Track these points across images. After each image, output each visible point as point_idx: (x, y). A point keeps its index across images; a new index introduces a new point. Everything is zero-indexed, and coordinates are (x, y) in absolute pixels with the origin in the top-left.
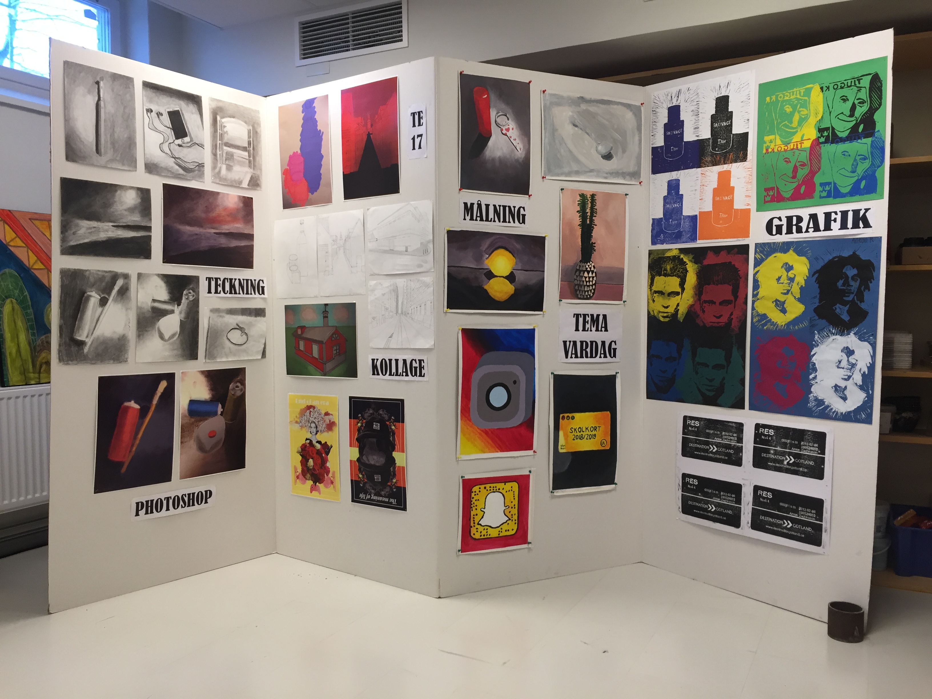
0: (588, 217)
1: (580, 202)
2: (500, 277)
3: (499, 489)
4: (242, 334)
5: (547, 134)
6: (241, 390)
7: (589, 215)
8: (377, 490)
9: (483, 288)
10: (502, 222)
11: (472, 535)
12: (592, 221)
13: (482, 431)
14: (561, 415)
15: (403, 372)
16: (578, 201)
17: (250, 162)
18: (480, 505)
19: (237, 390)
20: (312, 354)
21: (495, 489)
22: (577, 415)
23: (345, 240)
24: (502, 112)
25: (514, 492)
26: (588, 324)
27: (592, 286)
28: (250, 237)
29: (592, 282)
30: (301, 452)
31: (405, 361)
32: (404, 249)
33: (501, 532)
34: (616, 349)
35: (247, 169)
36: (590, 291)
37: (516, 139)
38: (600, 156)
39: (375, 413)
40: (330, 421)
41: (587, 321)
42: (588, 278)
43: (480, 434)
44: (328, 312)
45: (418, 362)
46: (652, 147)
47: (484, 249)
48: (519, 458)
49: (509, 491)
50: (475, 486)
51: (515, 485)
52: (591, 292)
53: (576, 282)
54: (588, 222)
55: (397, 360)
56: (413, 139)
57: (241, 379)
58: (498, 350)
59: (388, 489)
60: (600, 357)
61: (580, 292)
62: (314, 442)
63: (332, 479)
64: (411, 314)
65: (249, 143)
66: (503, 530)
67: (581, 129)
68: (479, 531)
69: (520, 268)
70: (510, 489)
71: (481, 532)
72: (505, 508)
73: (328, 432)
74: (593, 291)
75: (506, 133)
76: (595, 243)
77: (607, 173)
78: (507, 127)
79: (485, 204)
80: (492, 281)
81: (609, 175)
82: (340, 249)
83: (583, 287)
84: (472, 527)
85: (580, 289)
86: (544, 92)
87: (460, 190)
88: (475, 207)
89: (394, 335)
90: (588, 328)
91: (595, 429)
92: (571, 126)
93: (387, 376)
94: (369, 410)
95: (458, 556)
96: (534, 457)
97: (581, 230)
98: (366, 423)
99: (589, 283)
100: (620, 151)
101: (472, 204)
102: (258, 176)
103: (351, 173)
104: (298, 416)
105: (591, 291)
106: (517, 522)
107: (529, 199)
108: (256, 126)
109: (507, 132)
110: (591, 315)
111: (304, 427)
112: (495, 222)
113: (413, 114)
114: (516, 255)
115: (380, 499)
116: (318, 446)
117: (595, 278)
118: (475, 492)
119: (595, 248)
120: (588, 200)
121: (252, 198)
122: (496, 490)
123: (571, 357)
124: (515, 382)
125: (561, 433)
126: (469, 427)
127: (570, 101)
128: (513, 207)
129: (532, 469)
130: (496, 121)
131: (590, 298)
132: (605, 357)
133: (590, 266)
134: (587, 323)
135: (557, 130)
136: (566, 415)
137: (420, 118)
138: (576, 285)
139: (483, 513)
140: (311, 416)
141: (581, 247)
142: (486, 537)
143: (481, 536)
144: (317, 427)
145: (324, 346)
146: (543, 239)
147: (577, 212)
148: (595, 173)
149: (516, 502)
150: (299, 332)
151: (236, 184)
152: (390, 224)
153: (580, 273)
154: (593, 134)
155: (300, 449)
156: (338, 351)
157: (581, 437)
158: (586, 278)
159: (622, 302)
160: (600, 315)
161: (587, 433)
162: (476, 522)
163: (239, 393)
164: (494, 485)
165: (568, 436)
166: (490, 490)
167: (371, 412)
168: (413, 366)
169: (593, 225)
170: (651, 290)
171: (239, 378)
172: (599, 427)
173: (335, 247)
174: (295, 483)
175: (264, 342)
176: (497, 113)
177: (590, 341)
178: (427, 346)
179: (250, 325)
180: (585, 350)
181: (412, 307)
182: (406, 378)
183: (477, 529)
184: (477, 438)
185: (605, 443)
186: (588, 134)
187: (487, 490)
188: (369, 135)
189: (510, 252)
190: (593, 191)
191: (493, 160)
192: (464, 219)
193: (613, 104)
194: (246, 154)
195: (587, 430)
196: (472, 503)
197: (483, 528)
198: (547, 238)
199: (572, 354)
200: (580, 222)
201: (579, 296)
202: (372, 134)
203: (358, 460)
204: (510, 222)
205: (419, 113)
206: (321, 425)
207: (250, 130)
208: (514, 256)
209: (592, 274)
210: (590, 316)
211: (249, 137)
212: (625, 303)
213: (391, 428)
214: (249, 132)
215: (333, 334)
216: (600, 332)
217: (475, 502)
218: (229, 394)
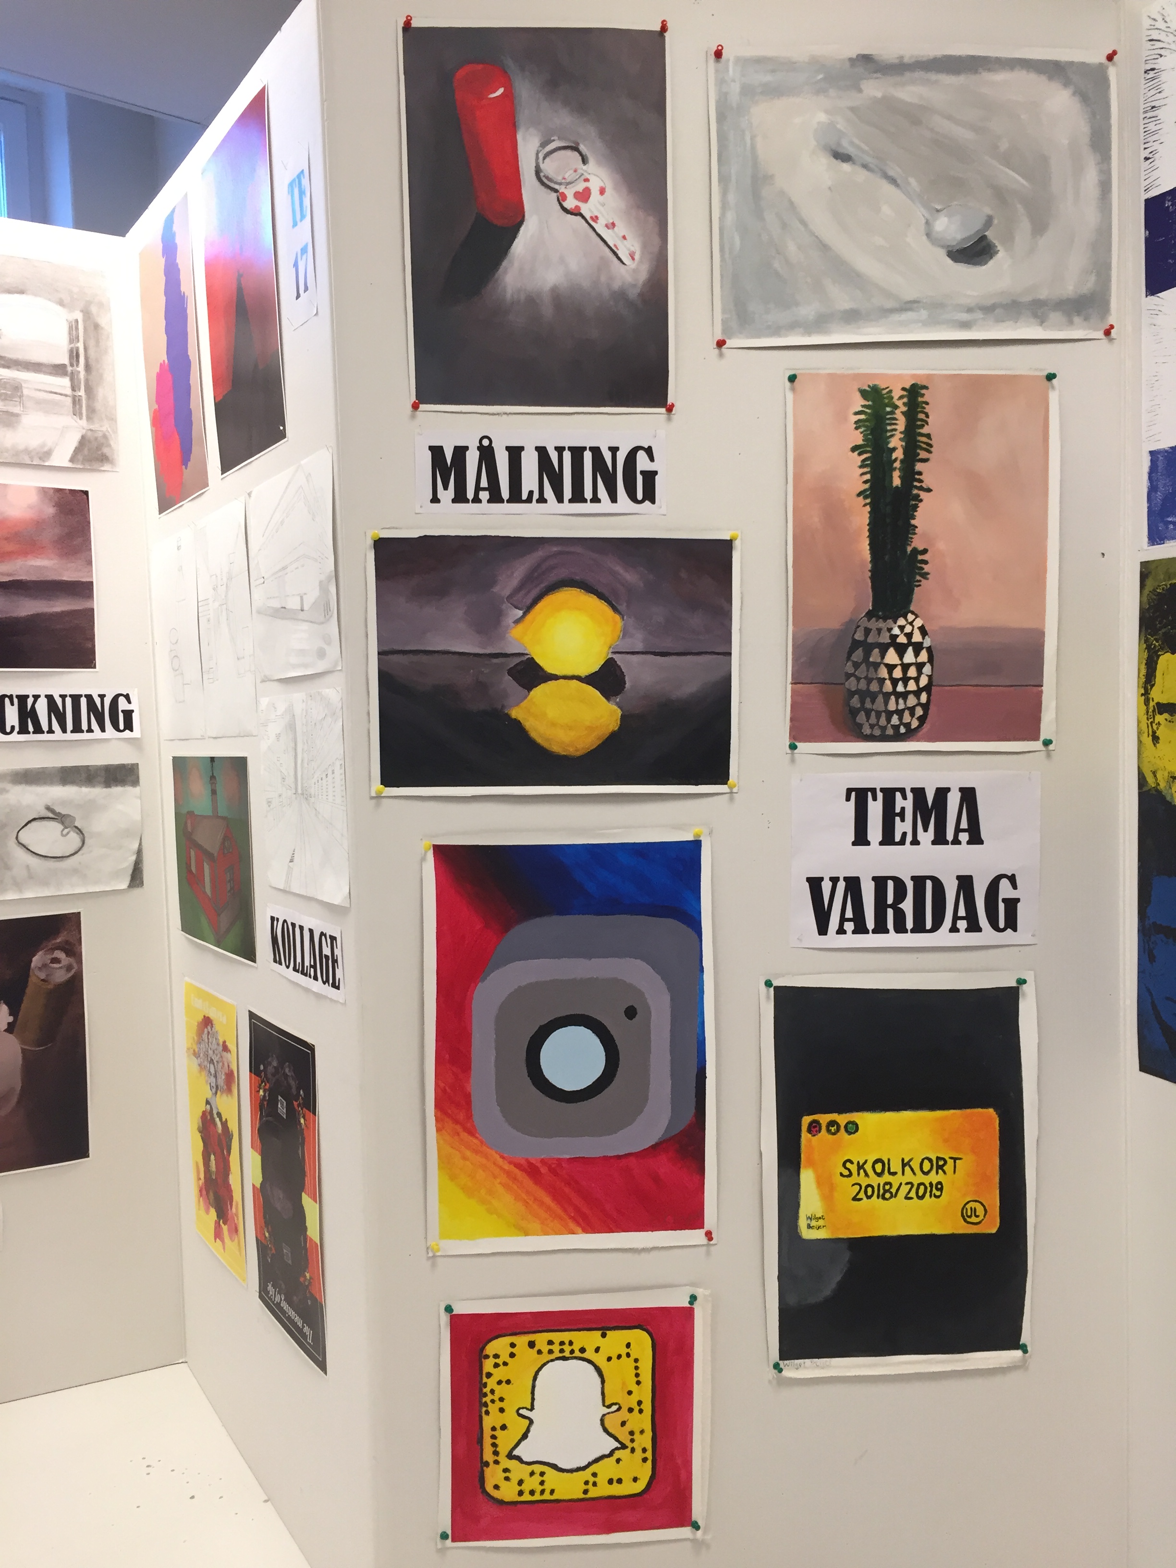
0: (897, 465)
1: (863, 417)
2: (565, 677)
3: (583, 1350)
4: (66, 831)
5: (731, 198)
6: (69, 968)
7: (901, 456)
8: (288, 1287)
9: (508, 716)
10: (570, 501)
11: (489, 1488)
12: (910, 475)
13: (518, 1166)
14: (806, 1120)
15: (310, 966)
16: (856, 413)
17: (76, 401)
18: (516, 1397)
19: (57, 968)
20: (204, 886)
21: (567, 1348)
22: (867, 1120)
23: (227, 585)
24: (559, 139)
25: (636, 1361)
26: (903, 820)
27: (917, 693)
28: (84, 589)
29: (917, 680)
30: (202, 1131)
31: (311, 934)
32: (297, 603)
33: (595, 1484)
34: (1018, 900)
35: (69, 420)
36: (907, 713)
37: (613, 224)
38: (942, 254)
39: (280, 1070)
40: (228, 1067)
41: (898, 810)
42: (899, 668)
43: (508, 1174)
44: (216, 779)
45: (329, 942)
46: (1146, 200)
47: (507, 592)
48: (654, 1254)
49: (619, 1357)
50: (497, 1337)
51: (641, 1342)
52: (912, 715)
53: (852, 684)
54: (897, 482)
55: (301, 929)
56: (296, 264)
57: (67, 942)
58: (563, 911)
59: (301, 1294)
60: (954, 929)
61: (868, 718)
62: (215, 1113)
63: (236, 1219)
64: (315, 796)
65: (74, 355)
66: (602, 1480)
67: (865, 166)
68: (515, 1477)
69: (639, 647)
70: (624, 1351)
71: (520, 1483)
72: (607, 1410)
73: (227, 1095)
74: (919, 712)
75: (577, 207)
76: (925, 551)
77: (970, 310)
78: (580, 187)
79: (508, 448)
80: (540, 692)
81: (979, 315)
82: (222, 612)
83: (880, 699)
84: (487, 1464)
85: (868, 705)
86: (718, 54)
87: (415, 407)
88: (472, 459)
89: (295, 855)
90: (904, 834)
91: (939, 1165)
92: (825, 161)
93: (291, 972)
95: (442, 1551)
96: (708, 1253)
97: (868, 508)
98: (270, 1092)
99: (905, 686)
100: (1024, 226)
101: (460, 452)
102: (105, 437)
104: (196, 1039)
105: (912, 710)
106: (649, 1454)
107: (669, 419)
108: (94, 309)
109: (580, 204)
110: (913, 790)
111: (203, 1070)
112: (545, 501)
113: (292, 187)
114: (622, 607)
115: (292, 1314)
116: (219, 1126)
117: (927, 669)
118: (496, 1356)
119: (927, 568)
120: (896, 407)
121: (86, 493)
122: (572, 1352)
123: (841, 931)
124: (631, 1012)
125: (807, 1178)
126: (468, 1153)
127: (821, 76)
128: (610, 449)
129: (700, 1292)
130: (538, 171)
131: (910, 734)
132: (973, 927)
133: (908, 629)
134: (898, 819)
135: (768, 179)
136: (824, 1119)
137: (301, 195)
138: (852, 694)
139: (527, 1422)
140: (210, 1045)
141: (870, 566)
142: (537, 1497)
143: (521, 1493)
144: (216, 1076)
145: (216, 867)
146: (724, 548)
147: (854, 449)
148: (924, 314)
149: (645, 1393)
150: (189, 826)
151: (32, 458)
152: (277, 531)
153: (867, 654)
154: (912, 181)
155: (201, 1124)
156: (232, 884)
157: (885, 1191)
158: (891, 668)
159: (1037, 745)
160: (948, 790)
161: (909, 1176)
162: (503, 1450)
163: (60, 976)
164: (566, 1336)
165: (832, 1188)
166: (551, 1352)
167: (275, 1063)
168: (324, 952)
169: (915, 492)
170: (1147, 702)
171: (58, 940)
172: (955, 1159)
173: (217, 604)
174: (198, 1204)
175: (136, 846)
176: (543, 145)
177: (913, 878)
178: (339, 899)
179: (90, 807)
180: (894, 906)
181: (315, 778)
183: (506, 1470)
184: (500, 1189)
185: (980, 1211)
186: (893, 181)
187: (539, 1352)
189: (601, 596)
190: (914, 376)
191: (532, 301)
192: (433, 501)
193: (989, 70)
194: (64, 383)
195: (907, 1169)
196: (487, 1390)
197: (530, 1468)
198: (737, 544)
199: (843, 919)
200: (865, 482)
201: (867, 730)
203: (262, 1189)
204: (599, 501)
205: (299, 177)
206: (220, 1074)
207: (77, 321)
208: (615, 609)
209: (917, 654)
210: (910, 796)
211: (74, 338)
212: (1051, 747)
213: (300, 1124)
214: (73, 327)
215: (224, 839)
216: (950, 847)
217: (497, 1388)
218: (32, 980)
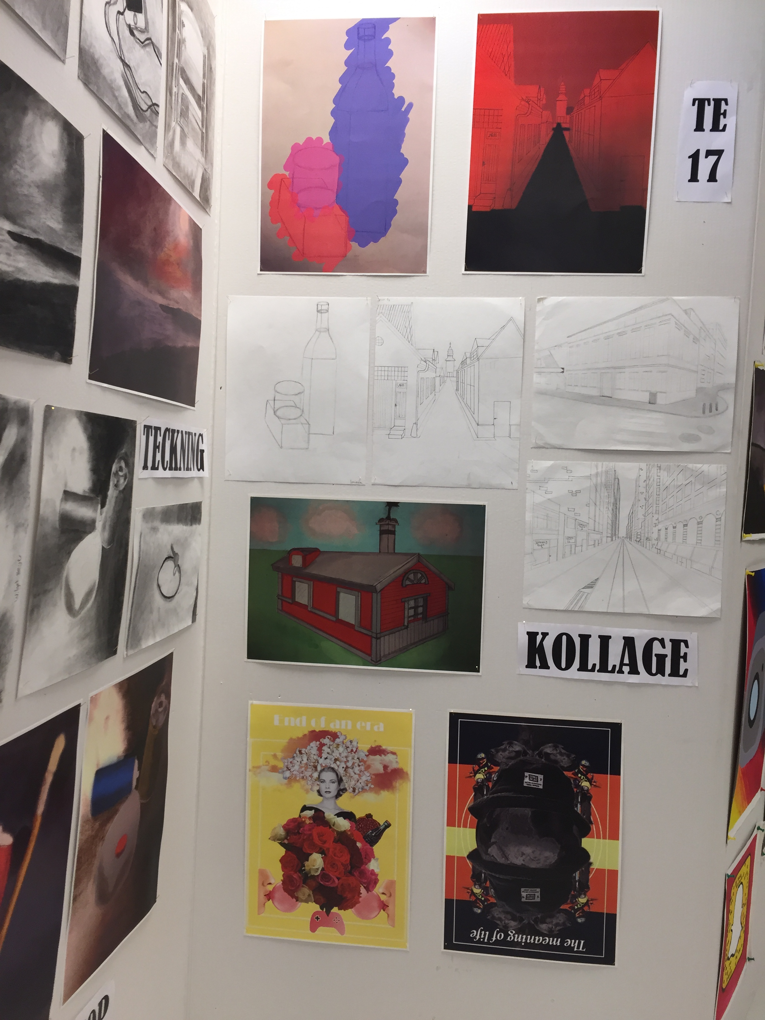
4: (175, 569)
8: (526, 921)
15: (622, 664)
20: (336, 612)
23: (463, 363)
30: (286, 838)
31: (629, 642)
32: (645, 397)
39: (530, 752)
40: (385, 767)
44: (396, 521)
45: (669, 645)
55: (605, 640)
56: (695, 157)
59: (561, 918)
62: (330, 815)
63: (383, 898)
64: (658, 539)
73: (377, 793)
82: (442, 383)
89: (599, 583)
93: (574, 672)
94: (511, 744)
98: (501, 774)
103: (493, 211)
104: (280, 755)
111: (298, 781)
113: (701, 103)
115: (538, 939)
116: (344, 824)
122: (740, 880)
124: (763, 668)
137: (718, 114)
140: (324, 755)
144: (340, 780)
145: (377, 599)
150: (297, 561)
152: (607, 338)
155: (282, 832)
156: (420, 610)
167: (517, 747)
168: (655, 652)
173: (430, 374)
174: (259, 908)
178: (702, 612)
179: (185, 545)
181: (660, 526)
182: (633, 679)
188: (559, 130)
202: (567, 129)
203: (472, 855)
205: (718, 102)
206: (356, 777)
213: (579, 786)
215: (406, 573)
218: (150, 728)
